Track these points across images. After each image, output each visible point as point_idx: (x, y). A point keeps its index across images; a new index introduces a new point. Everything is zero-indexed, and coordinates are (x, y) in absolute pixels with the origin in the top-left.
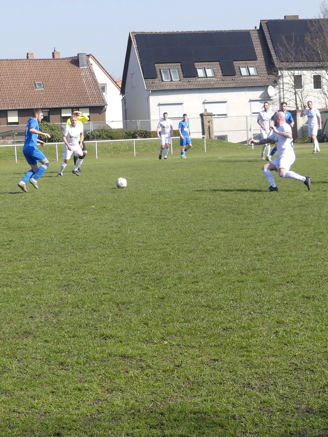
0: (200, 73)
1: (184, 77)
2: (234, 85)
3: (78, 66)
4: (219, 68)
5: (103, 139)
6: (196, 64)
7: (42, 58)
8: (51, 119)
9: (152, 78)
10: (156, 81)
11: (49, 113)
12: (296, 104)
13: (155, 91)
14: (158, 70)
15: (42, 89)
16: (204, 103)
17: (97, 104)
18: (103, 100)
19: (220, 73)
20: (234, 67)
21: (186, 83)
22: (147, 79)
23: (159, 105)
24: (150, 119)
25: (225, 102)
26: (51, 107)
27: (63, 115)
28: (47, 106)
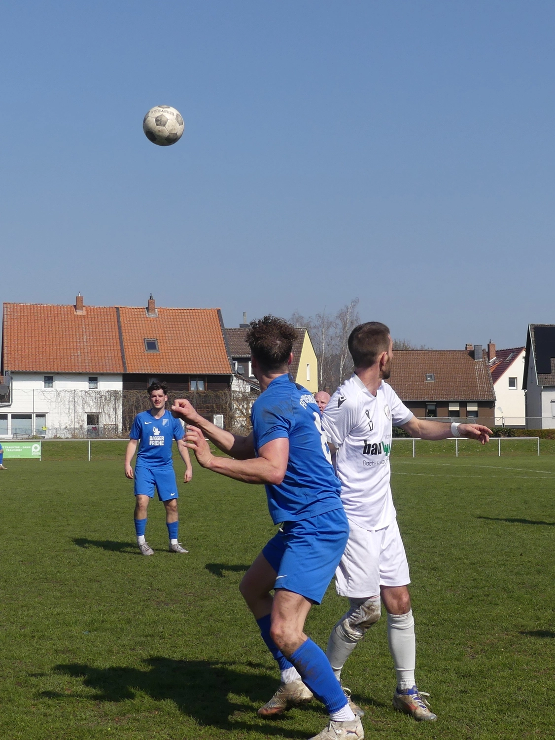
3: (474, 359)
7: (438, 349)
8: (437, 413)
9: (545, 374)
10: (550, 376)
11: (436, 406)
13: (547, 387)
14: (552, 365)
15: (432, 381)
17: (486, 399)
18: (493, 395)
22: (539, 374)
23: (552, 402)
24: (541, 417)
26: (437, 400)
27: (451, 409)
28: (434, 399)
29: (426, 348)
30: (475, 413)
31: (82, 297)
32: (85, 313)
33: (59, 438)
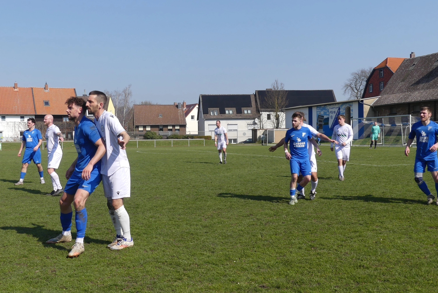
0: (227, 112)
1: (220, 114)
2: (241, 118)
3: (178, 108)
4: (235, 110)
5: (174, 139)
6: (225, 108)
7: (163, 105)
8: (164, 130)
9: (206, 114)
10: (208, 115)
11: (163, 127)
12: (260, 126)
13: (207, 119)
14: (209, 111)
15: (161, 117)
16: (228, 125)
17: (183, 124)
18: (185, 122)
19: (235, 113)
20: (241, 110)
21: (221, 116)
22: (204, 114)
23: (209, 125)
24: (204, 131)
25: (237, 125)
27: (169, 128)
28: (162, 124)
29: (158, 104)
30: (179, 130)
31: (17, 84)
32: (18, 90)
33: (8, 141)
